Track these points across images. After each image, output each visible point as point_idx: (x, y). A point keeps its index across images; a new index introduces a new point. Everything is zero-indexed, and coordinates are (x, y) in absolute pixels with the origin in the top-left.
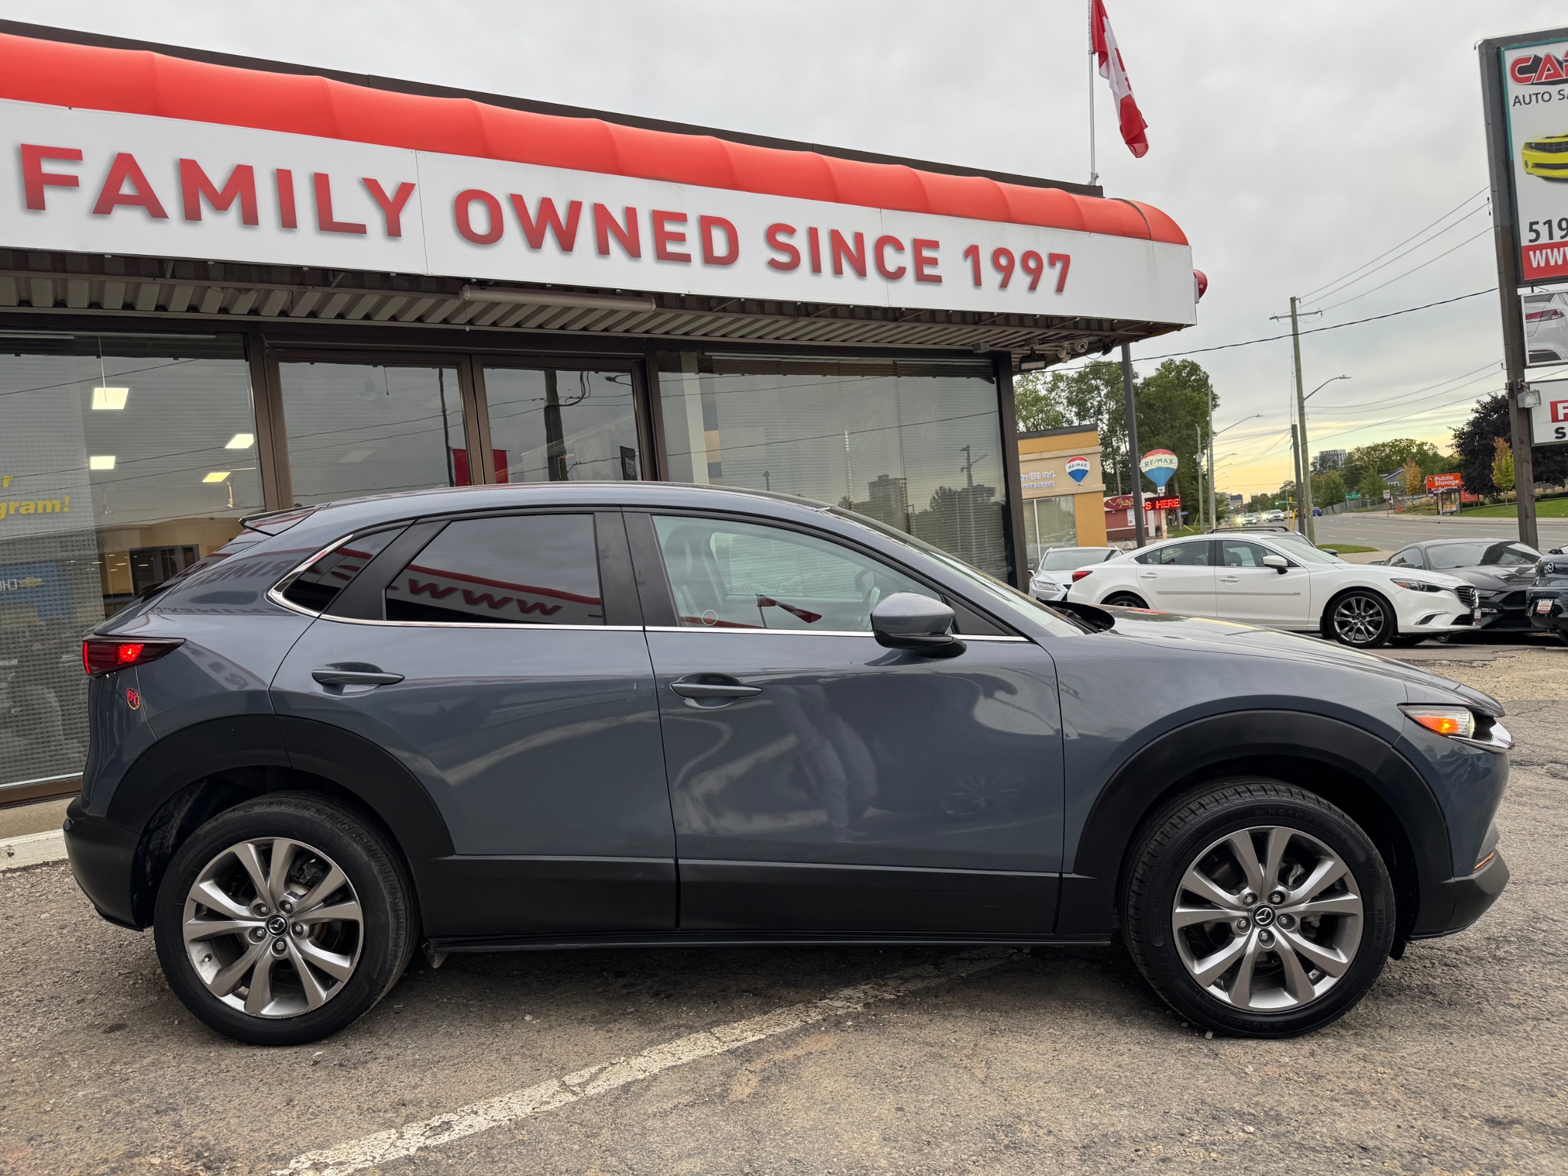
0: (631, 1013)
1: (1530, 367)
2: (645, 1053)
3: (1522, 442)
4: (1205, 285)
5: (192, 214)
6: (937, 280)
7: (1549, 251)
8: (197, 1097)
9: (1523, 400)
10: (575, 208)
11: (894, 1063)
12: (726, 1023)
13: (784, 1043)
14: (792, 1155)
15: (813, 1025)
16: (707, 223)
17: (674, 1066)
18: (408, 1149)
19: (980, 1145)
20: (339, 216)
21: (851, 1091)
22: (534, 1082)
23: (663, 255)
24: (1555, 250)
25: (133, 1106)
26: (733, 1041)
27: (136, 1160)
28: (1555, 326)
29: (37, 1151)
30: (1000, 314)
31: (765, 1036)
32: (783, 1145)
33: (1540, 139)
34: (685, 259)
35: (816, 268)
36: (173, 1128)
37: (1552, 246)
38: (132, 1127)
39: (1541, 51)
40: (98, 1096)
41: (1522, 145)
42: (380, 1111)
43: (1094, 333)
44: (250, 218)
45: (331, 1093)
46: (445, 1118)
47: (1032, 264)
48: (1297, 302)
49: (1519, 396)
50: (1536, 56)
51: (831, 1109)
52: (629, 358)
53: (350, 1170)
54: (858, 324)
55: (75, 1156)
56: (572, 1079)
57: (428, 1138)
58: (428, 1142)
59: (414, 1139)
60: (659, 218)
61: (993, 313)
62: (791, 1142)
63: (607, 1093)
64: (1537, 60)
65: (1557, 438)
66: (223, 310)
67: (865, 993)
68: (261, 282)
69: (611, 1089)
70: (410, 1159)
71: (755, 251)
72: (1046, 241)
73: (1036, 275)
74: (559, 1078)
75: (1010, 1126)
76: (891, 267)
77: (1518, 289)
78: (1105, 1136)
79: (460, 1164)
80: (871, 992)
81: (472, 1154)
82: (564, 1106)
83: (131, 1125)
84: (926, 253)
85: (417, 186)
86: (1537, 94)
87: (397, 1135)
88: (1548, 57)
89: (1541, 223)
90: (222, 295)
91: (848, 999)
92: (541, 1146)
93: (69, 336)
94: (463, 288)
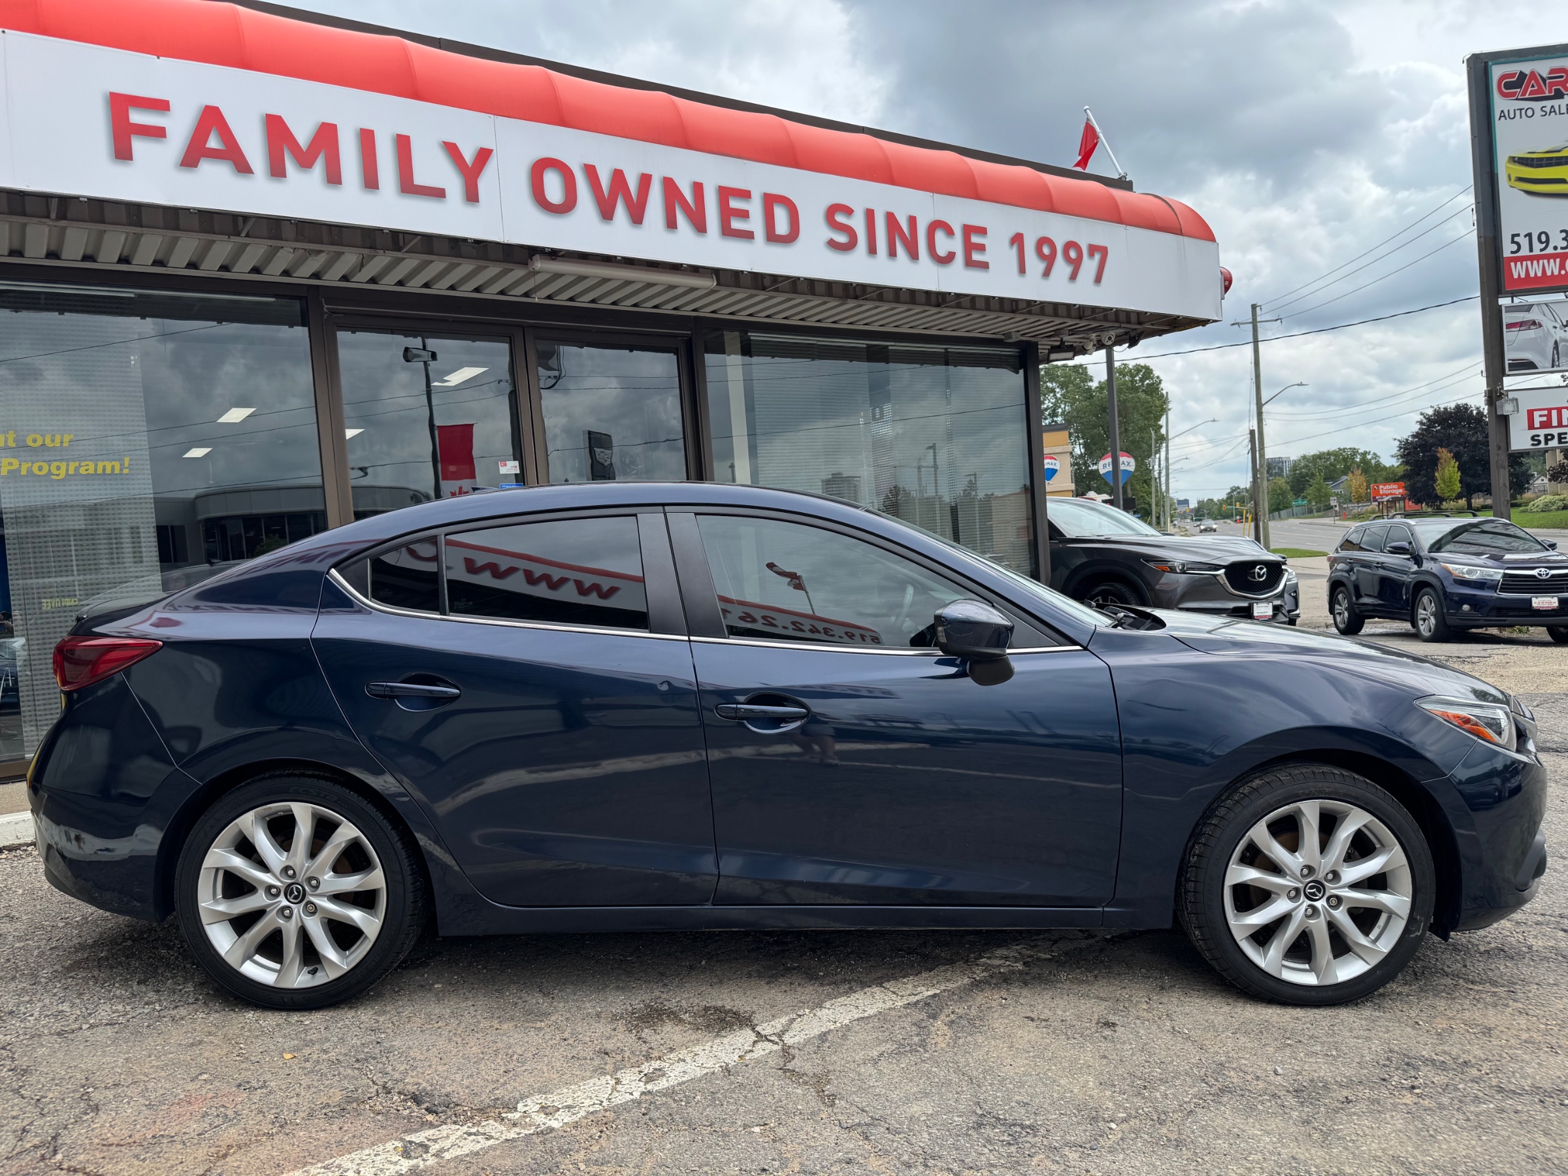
0: (795, 969)
1: (1509, 375)
2: (828, 1004)
3: (1499, 448)
4: (1230, 282)
5: (277, 171)
6: (984, 266)
7: (1529, 263)
9: (1502, 407)
10: (645, 180)
12: (896, 979)
13: (960, 998)
14: (1017, 1098)
15: (980, 982)
16: (770, 201)
17: (862, 1018)
18: (631, 1094)
20: (420, 179)
21: (1049, 1041)
22: (729, 1031)
23: (727, 232)
24: (1535, 262)
26: (910, 995)
28: (1533, 336)
30: (1042, 303)
33: (1523, 153)
34: (748, 235)
35: (872, 250)
37: (1531, 258)
41: (1506, 158)
42: (586, 1059)
43: (1123, 325)
44: (334, 177)
46: (656, 1064)
47: (1073, 254)
48: (1258, 309)
49: (1498, 403)
50: (1521, 72)
52: (676, 336)
54: (903, 308)
57: (646, 1083)
58: (649, 1087)
59: (632, 1085)
60: (725, 193)
61: (1035, 301)
63: (808, 1041)
64: (1522, 75)
65: (1533, 445)
66: (286, 273)
68: (332, 244)
69: (809, 1039)
70: (638, 1103)
71: (815, 229)
72: (1087, 232)
73: (1076, 264)
74: (753, 1029)
76: (942, 251)
77: (1499, 299)
78: (1312, 1081)
79: (691, 1107)
80: (1024, 951)
82: (769, 1053)
83: (336, 1072)
84: (975, 239)
85: (494, 152)
86: (1521, 110)
87: (614, 1081)
88: (1533, 73)
89: (1522, 236)
90: (292, 256)
93: (129, 293)
94: (534, 258)
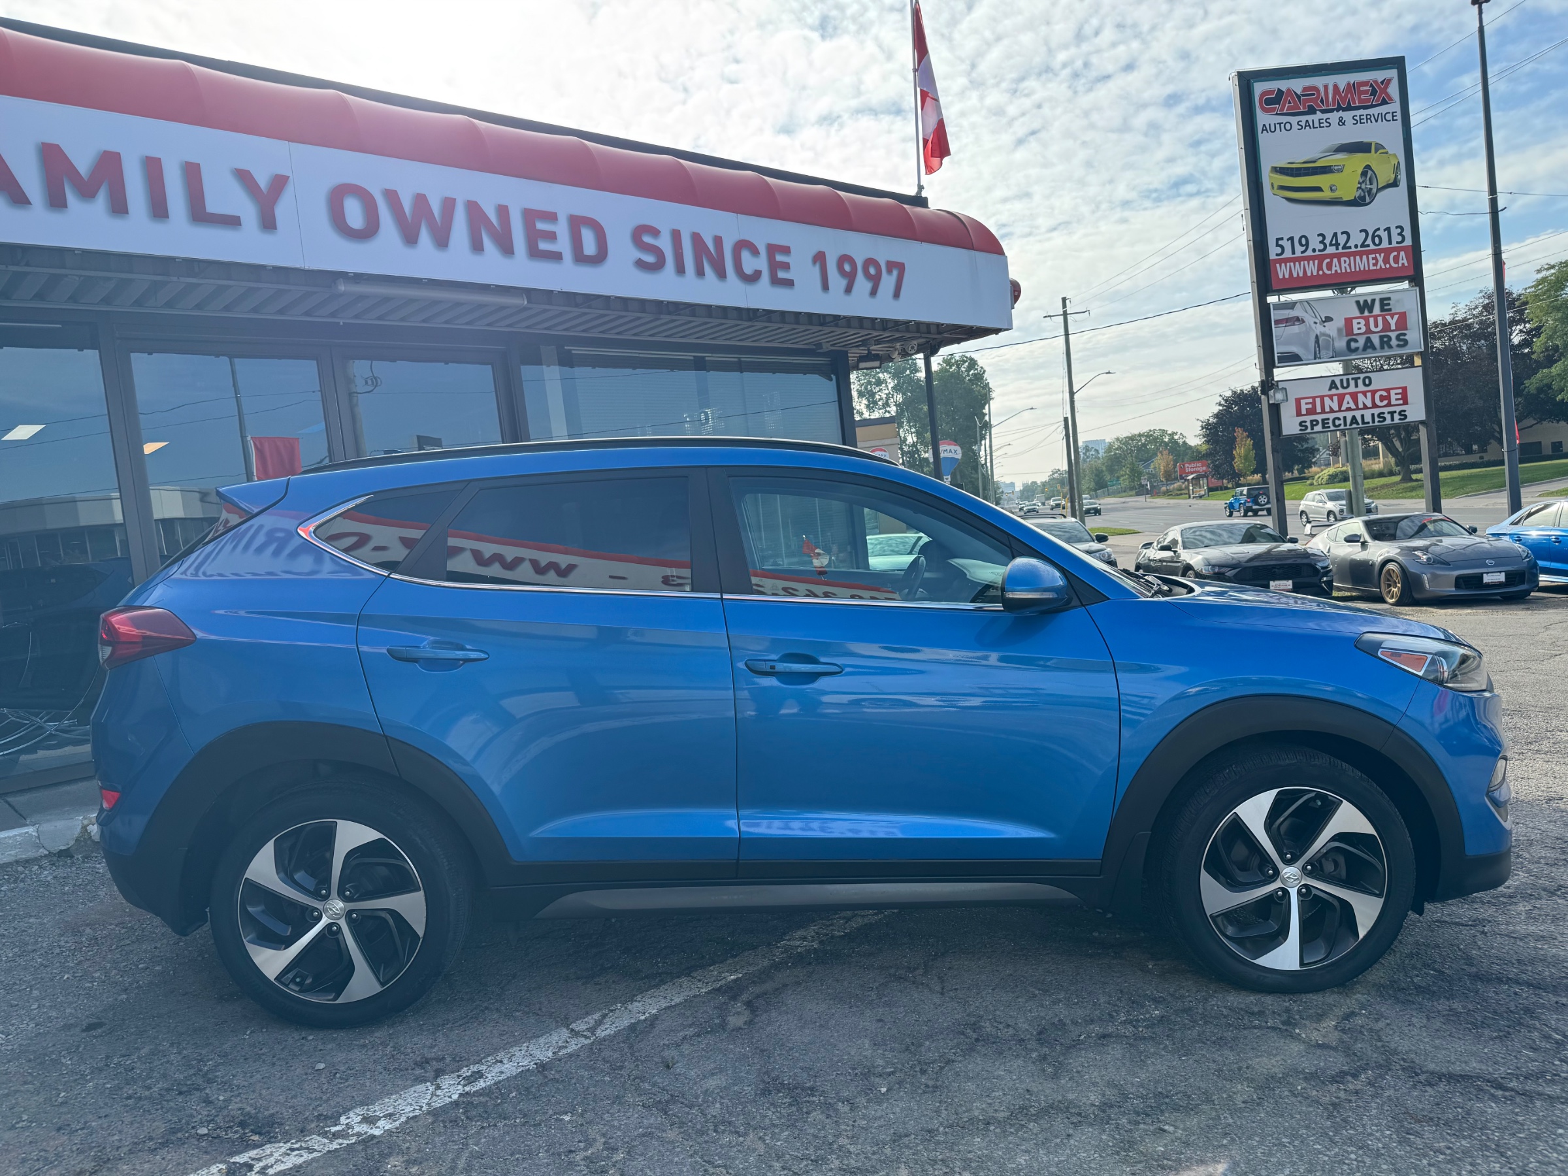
0: (610, 968)
1: (1278, 367)
2: (638, 998)
4: (1019, 292)
5: (56, 202)
6: (789, 283)
7: (1292, 264)
8: (217, 1077)
9: (1273, 396)
10: (449, 204)
11: (862, 986)
12: (703, 968)
13: (760, 979)
15: (781, 962)
16: (576, 223)
17: (668, 1007)
18: (450, 1097)
19: (955, 1041)
20: (212, 207)
21: (833, 1011)
22: (546, 1031)
23: (535, 253)
24: (1297, 263)
25: (152, 1091)
26: (714, 981)
27: (179, 1135)
28: (1298, 331)
29: (72, 1138)
30: (845, 317)
31: (741, 975)
32: (791, 1057)
33: (1283, 164)
34: (557, 257)
35: (680, 270)
36: (204, 1105)
37: (1294, 260)
38: (162, 1108)
39: (1283, 85)
40: (109, 1086)
41: (1269, 169)
42: (407, 1069)
43: (923, 335)
44: (119, 207)
45: (351, 1060)
46: (474, 1068)
47: (872, 271)
48: (1068, 301)
49: (1270, 393)
50: (1279, 89)
51: (821, 1026)
52: (491, 351)
53: (403, 1119)
54: (716, 322)
55: (116, 1137)
56: (580, 1026)
57: (464, 1086)
58: (467, 1089)
59: (451, 1089)
60: (530, 216)
61: (840, 316)
62: (797, 1055)
63: (617, 1034)
64: (1280, 92)
65: (1301, 430)
66: (72, 299)
67: (817, 933)
68: (121, 272)
69: (619, 1030)
70: (456, 1104)
71: (622, 250)
72: (885, 249)
73: (876, 280)
74: (567, 1027)
75: (974, 1024)
76: (748, 270)
77: (1268, 298)
79: (505, 1103)
81: (514, 1094)
82: (582, 1047)
83: (159, 1107)
84: (780, 258)
85: (291, 178)
86: (1280, 124)
87: (434, 1087)
88: (1289, 90)
89: (1285, 239)
91: (804, 938)
92: (573, 1081)
94: (338, 281)
